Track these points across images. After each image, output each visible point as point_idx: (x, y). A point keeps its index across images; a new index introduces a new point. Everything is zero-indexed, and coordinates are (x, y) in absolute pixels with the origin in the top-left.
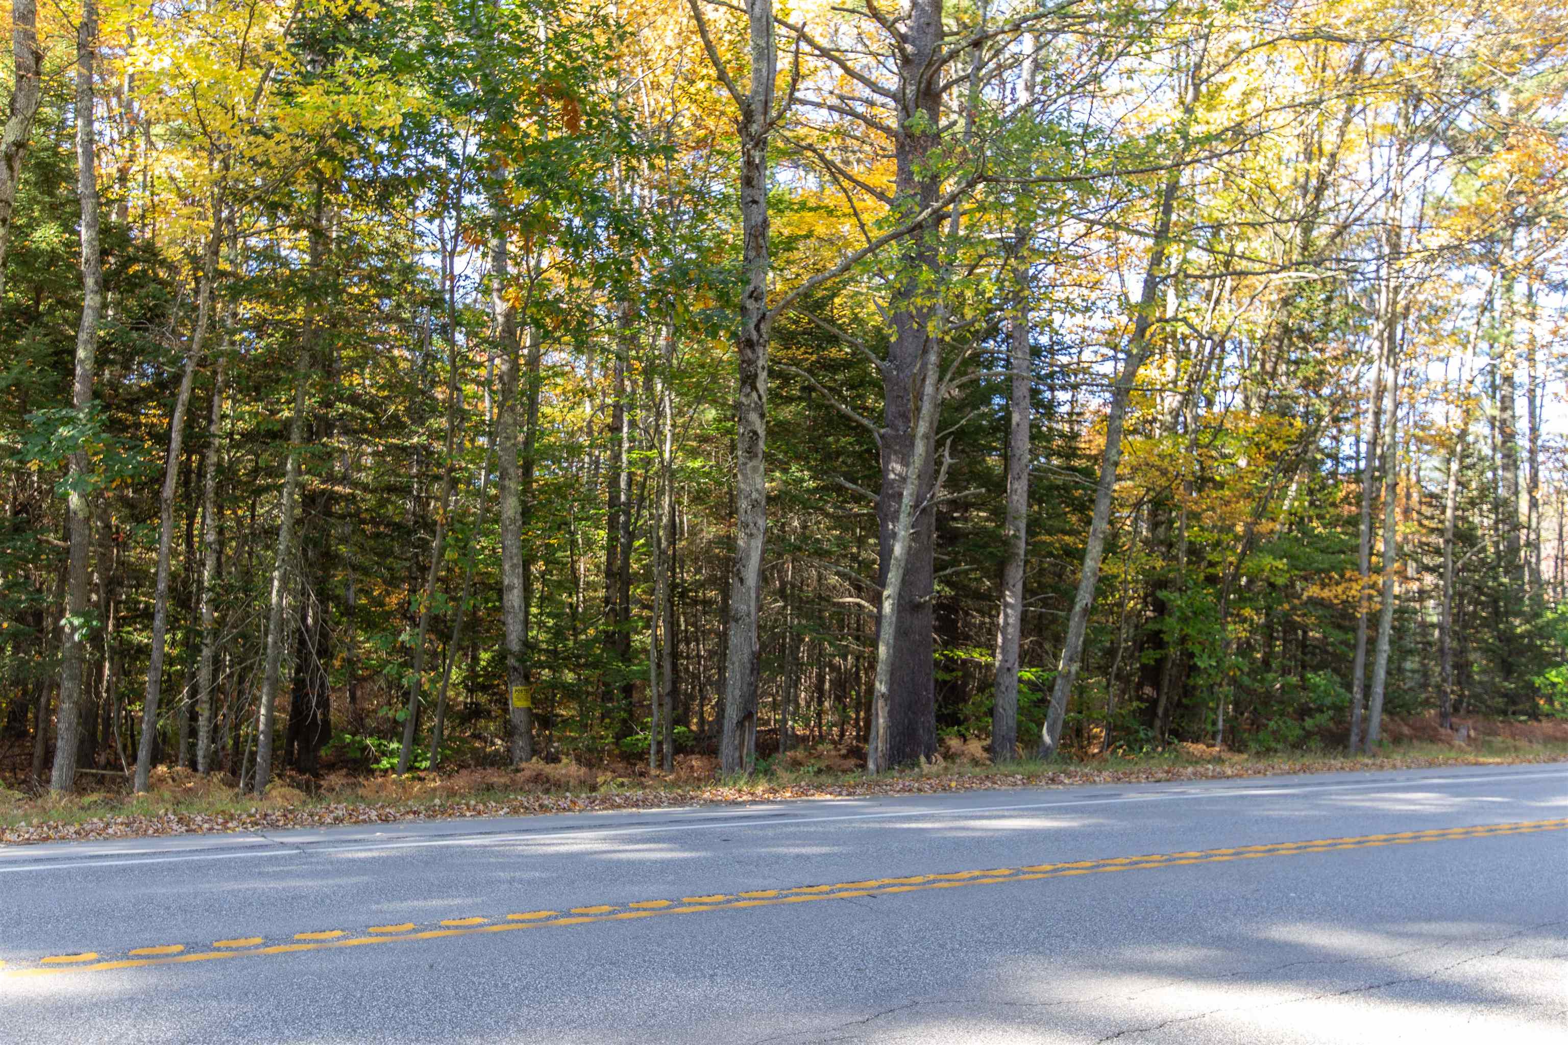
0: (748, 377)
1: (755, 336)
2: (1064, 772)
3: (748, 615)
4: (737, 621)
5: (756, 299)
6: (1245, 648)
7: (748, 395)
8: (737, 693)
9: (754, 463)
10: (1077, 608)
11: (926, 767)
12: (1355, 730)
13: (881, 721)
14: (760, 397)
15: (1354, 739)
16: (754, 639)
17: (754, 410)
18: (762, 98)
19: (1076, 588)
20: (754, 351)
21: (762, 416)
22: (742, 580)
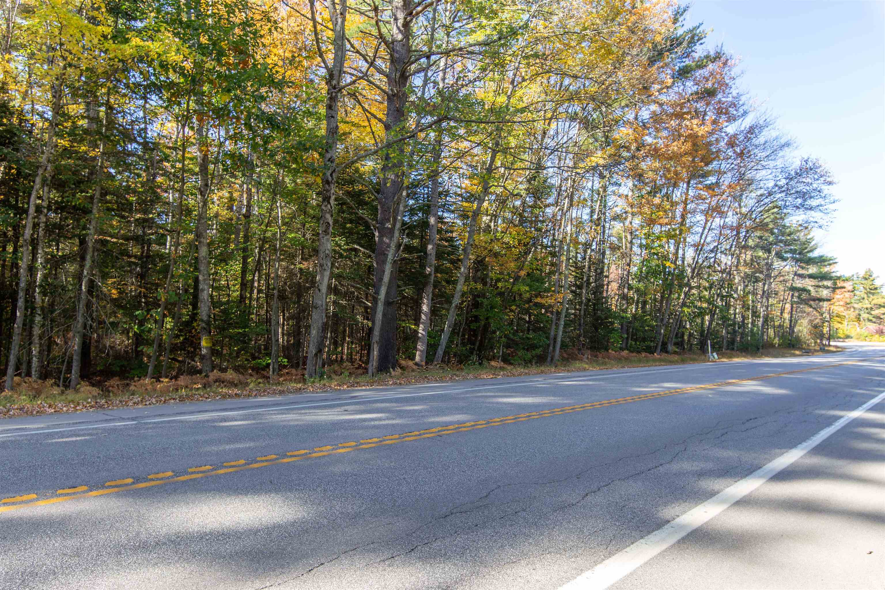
0: (326, 198)
1: (330, 179)
2: (455, 374)
3: (322, 306)
4: (316, 308)
5: (331, 162)
6: (511, 323)
7: (326, 206)
8: (316, 341)
9: (328, 237)
10: (453, 305)
11: (393, 373)
12: (550, 355)
13: (375, 353)
14: (331, 207)
15: (549, 359)
16: (324, 317)
17: (328, 213)
18: (339, 69)
19: (453, 297)
20: (329, 186)
21: (332, 216)
22: (319, 290)
